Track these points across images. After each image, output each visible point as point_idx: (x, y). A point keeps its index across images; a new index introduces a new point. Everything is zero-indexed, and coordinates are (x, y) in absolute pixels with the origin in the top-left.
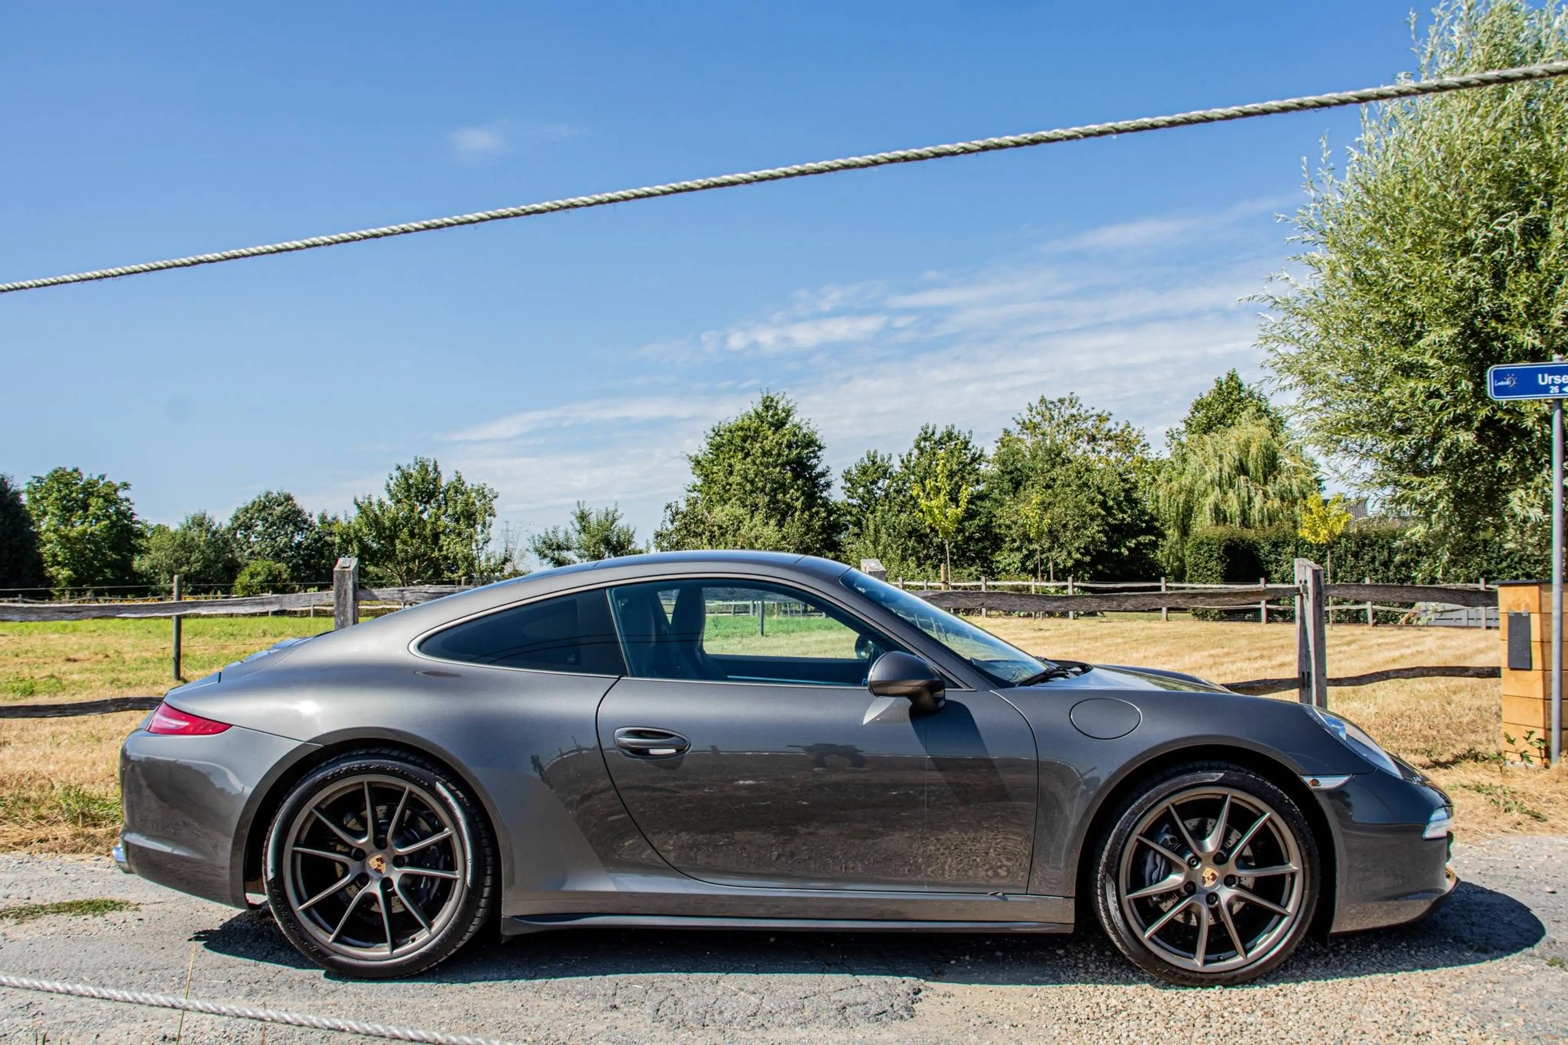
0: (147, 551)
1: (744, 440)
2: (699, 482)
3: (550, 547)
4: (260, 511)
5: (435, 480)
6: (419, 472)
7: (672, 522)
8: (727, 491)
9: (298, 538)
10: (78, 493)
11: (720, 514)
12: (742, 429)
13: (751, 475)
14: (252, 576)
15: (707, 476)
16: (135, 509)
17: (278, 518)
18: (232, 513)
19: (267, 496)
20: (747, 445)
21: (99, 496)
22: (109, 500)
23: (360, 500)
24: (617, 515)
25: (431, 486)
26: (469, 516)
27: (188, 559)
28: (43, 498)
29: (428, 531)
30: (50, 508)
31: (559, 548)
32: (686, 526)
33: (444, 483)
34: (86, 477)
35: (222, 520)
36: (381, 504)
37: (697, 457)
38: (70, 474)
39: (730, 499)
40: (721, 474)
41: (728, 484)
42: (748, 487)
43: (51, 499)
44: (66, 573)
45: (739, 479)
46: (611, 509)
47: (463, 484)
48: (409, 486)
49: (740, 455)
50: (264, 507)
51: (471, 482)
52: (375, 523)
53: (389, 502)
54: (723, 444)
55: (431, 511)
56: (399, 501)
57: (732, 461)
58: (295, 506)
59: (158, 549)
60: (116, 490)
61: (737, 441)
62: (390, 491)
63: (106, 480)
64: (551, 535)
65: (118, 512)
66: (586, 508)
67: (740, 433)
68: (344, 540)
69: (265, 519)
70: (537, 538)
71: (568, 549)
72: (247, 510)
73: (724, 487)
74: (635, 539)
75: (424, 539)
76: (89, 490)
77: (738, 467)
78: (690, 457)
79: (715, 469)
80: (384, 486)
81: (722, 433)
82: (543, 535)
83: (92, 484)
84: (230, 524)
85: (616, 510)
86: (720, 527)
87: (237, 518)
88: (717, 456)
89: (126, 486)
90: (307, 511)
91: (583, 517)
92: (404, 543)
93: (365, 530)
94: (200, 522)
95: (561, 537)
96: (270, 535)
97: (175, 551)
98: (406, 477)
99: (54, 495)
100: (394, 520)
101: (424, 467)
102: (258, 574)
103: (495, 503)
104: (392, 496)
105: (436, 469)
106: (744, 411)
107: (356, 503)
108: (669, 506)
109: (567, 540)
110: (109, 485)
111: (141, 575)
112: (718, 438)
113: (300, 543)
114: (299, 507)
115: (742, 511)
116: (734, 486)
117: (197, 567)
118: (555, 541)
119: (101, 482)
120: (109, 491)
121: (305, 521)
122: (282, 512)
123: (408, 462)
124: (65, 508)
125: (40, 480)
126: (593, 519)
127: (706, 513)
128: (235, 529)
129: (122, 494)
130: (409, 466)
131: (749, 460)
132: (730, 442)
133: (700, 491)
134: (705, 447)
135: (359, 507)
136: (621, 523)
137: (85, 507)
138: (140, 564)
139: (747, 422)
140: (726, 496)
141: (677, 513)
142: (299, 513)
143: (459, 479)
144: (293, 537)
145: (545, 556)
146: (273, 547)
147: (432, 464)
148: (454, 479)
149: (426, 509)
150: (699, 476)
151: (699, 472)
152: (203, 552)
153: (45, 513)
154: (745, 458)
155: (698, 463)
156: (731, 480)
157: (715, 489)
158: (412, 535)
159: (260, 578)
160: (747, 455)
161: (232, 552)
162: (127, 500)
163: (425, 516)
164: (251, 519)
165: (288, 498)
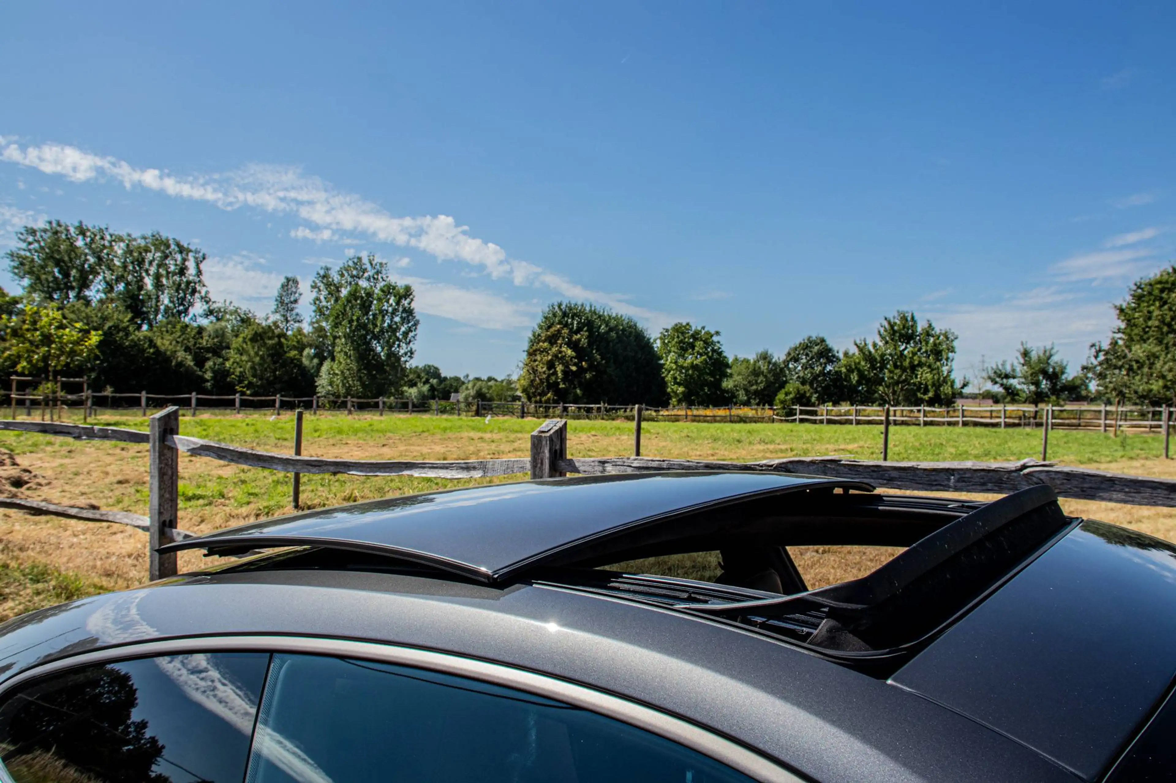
0: (731, 375)
1: (1162, 291)
2: (1123, 325)
3: (999, 376)
4: (804, 349)
5: (912, 326)
6: (901, 321)
7: (1096, 357)
8: (1146, 333)
9: (829, 368)
10: (689, 339)
11: (1139, 351)
12: (1160, 282)
13: (1168, 319)
14: (787, 394)
15: (1129, 321)
16: (723, 348)
17: (816, 354)
18: (786, 351)
19: (808, 339)
20: (1164, 295)
21: (701, 340)
22: (707, 343)
23: (858, 342)
24: (1053, 351)
25: (910, 331)
26: (937, 353)
27: (756, 381)
28: (669, 342)
29: (906, 363)
30: (673, 349)
31: (1007, 376)
32: (1107, 360)
33: (919, 329)
34: (693, 329)
35: (779, 356)
36: (875, 345)
37: (1121, 305)
38: (685, 327)
39: (1148, 339)
40: (1141, 319)
41: (1147, 327)
42: (1165, 329)
43: (674, 343)
44: (681, 389)
45: (1157, 323)
46: (1048, 347)
47: (933, 329)
48: (894, 332)
49: (1157, 304)
50: (806, 347)
51: (938, 328)
52: (869, 358)
53: (881, 344)
54: (1144, 296)
55: (910, 349)
56: (887, 342)
57: (1152, 308)
58: (827, 346)
59: (739, 374)
60: (712, 336)
61: (1156, 292)
62: (880, 335)
63: (706, 329)
64: (1000, 367)
65: (713, 351)
66: (1028, 346)
67: (1159, 286)
68: (848, 370)
69: (807, 355)
70: (990, 369)
71: (1014, 377)
72: (796, 349)
73: (1144, 329)
74: (1068, 370)
75: (904, 370)
76: (696, 336)
77: (1156, 313)
78: (1116, 307)
79: (1137, 315)
80: (877, 332)
81: (1143, 286)
82: (994, 367)
83: (697, 333)
84: (785, 358)
85: (1052, 348)
86: (1137, 362)
87: (789, 354)
88: (1139, 305)
89: (718, 333)
90: (835, 348)
91: (1026, 354)
92: (891, 372)
93: (863, 363)
94: (765, 357)
95: (1008, 369)
96: (810, 365)
97: (749, 376)
98: (892, 326)
99: (676, 340)
100: (882, 356)
101: (904, 318)
102: (790, 393)
103: (955, 344)
104: (882, 337)
105: (913, 318)
106: (1162, 269)
107: (856, 344)
108: (1093, 345)
109: (1014, 370)
110: (708, 333)
111: (727, 391)
112: (1139, 291)
113: (830, 371)
114: (830, 346)
115: (1158, 348)
116: (1153, 329)
117: (762, 386)
118: (1003, 371)
119: (703, 332)
120: (707, 336)
121: (834, 356)
122: (818, 350)
123: (893, 315)
124: (682, 348)
125: (667, 331)
126: (1034, 355)
127: (1127, 351)
128: (788, 362)
129: (715, 339)
130: (894, 318)
131: (1166, 307)
132: (1150, 293)
133: (1123, 333)
134: (1129, 298)
135: (858, 347)
136: (1055, 359)
137: (693, 347)
138: (727, 384)
139: (1165, 277)
140: (1145, 337)
141: (1100, 351)
142: (830, 350)
143: (930, 325)
144: (826, 366)
145: (996, 383)
146: (812, 373)
147: (910, 315)
148: (926, 326)
149: (906, 348)
150: (1123, 321)
151: (1123, 318)
152: (766, 376)
153: (670, 352)
154: (1161, 306)
155: (1122, 310)
156: (1150, 323)
157: (1136, 331)
158: (896, 366)
159: (791, 396)
160: (1165, 303)
161: (785, 376)
162: (719, 342)
163: (906, 352)
164: (798, 355)
165: (823, 340)
